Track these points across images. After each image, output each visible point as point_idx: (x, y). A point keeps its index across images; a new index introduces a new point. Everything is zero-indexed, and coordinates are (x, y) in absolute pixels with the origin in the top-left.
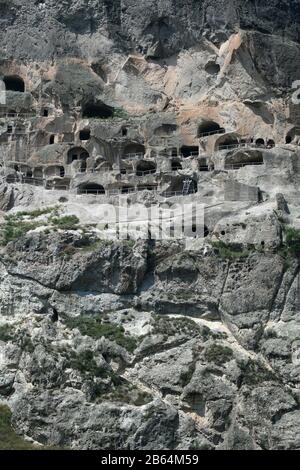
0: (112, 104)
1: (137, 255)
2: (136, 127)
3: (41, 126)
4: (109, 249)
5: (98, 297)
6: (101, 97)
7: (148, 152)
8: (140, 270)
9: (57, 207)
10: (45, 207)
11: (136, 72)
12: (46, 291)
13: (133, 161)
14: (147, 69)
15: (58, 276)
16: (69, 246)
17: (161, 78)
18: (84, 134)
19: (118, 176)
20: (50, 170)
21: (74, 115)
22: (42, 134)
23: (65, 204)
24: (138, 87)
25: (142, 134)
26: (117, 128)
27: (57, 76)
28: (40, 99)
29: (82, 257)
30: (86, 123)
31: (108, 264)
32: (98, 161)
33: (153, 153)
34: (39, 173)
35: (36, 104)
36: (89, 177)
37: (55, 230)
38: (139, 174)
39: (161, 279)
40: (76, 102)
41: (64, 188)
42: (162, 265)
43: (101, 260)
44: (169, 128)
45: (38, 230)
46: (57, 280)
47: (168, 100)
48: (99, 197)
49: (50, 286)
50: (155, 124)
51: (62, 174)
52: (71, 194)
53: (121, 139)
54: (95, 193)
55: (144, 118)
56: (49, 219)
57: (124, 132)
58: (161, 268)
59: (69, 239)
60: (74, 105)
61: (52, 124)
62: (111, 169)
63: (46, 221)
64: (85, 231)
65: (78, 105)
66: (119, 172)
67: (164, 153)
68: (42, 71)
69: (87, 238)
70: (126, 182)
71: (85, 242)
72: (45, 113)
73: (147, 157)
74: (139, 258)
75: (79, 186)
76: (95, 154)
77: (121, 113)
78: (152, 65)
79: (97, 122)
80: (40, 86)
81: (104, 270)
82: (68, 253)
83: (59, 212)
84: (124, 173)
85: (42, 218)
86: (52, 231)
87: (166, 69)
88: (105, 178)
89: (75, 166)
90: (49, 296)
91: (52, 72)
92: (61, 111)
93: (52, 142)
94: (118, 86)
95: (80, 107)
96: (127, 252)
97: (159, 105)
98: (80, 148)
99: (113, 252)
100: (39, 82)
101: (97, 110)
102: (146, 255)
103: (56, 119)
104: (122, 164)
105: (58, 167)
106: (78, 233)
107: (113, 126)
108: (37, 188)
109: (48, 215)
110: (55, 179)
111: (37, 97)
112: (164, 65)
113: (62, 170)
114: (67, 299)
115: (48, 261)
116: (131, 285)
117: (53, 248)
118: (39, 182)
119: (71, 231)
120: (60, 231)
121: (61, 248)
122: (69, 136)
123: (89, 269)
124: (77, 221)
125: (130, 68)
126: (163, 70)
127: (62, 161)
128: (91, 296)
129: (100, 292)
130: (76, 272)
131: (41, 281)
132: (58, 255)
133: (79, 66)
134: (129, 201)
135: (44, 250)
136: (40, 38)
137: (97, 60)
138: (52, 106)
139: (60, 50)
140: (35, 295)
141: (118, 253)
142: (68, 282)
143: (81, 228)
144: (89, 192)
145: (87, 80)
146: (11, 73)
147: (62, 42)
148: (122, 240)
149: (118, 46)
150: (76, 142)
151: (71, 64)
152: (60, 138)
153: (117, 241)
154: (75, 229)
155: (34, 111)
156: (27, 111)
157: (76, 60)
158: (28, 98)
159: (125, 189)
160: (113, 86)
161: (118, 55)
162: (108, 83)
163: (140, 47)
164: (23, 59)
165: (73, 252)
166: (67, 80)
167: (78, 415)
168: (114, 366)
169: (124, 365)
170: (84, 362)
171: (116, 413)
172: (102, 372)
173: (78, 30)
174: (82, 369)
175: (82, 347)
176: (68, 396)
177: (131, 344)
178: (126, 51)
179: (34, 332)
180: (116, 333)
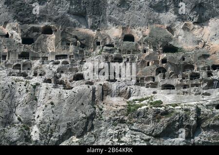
0: (177, 46)
1: (192, 119)
2: (189, 57)
3: (143, 58)
4: (178, 116)
5: (173, 140)
6: (172, 43)
7: (196, 68)
8: (194, 126)
9: (152, 96)
10: (146, 97)
11: (188, 30)
12: (148, 137)
13: (188, 73)
14: (194, 28)
15: (154, 130)
16: (158, 115)
17: (201, 32)
18: (164, 61)
19: (181, 81)
20: (148, 79)
21: (159, 52)
22: (143, 62)
23: (156, 95)
24: (190, 37)
25: (192, 60)
26: (180, 57)
27: (150, 34)
28: (142, 45)
29: (165, 120)
30: (165, 55)
31: (178, 123)
32: (171, 74)
33: (198, 69)
34: (142, 80)
35: (140, 47)
36: (167, 81)
37: (151, 108)
38: (191, 79)
39: (205, 130)
40: (159, 45)
41: (155, 87)
42: (204, 123)
43: (174, 122)
44: (205, 56)
45: (143, 108)
46: (153, 132)
47: (205, 43)
48: (172, 91)
49: (150, 135)
50: (198, 55)
51: (154, 80)
52: (159, 90)
53: (182, 63)
54: (170, 89)
55: (193, 52)
56: (148, 102)
57: (184, 59)
58: (204, 125)
59: (158, 112)
60: (158, 47)
61: (148, 56)
62: (178, 77)
63: (147, 103)
64: (166, 108)
65: (161, 47)
66: (181, 79)
67: (204, 69)
68: (143, 31)
69: (167, 111)
70: (185, 83)
71: (166, 113)
72: (145, 51)
73: (195, 71)
74: (193, 120)
75: (162, 86)
76: (169, 70)
77: (181, 50)
78: (196, 26)
79: (170, 55)
80: (142, 39)
81: (176, 127)
82: (158, 119)
83: (153, 99)
84: (184, 79)
85: (145, 102)
86: (150, 108)
87: (203, 28)
88: (175, 81)
89: (160, 76)
90: (149, 140)
91: (147, 32)
92: (152, 50)
93: (148, 65)
94: (180, 37)
95: (161, 48)
96: (187, 118)
97: (200, 46)
98: (162, 68)
99: (180, 118)
100: (141, 36)
101: (170, 49)
102: (196, 119)
103: (150, 54)
104: (183, 75)
105: (152, 77)
106: (162, 109)
107: (178, 56)
108: (142, 88)
109: (148, 100)
110: (150, 83)
111: (141, 44)
112: (202, 26)
113: (154, 78)
114: (158, 141)
115: (148, 123)
116: (189, 134)
117: (150, 116)
118: (143, 85)
119: (159, 108)
120: (154, 108)
121: (154, 116)
122: (156, 62)
123: (168, 126)
124: (162, 103)
125: (185, 28)
126: (202, 28)
127: (154, 74)
128: (170, 140)
129: (174, 138)
130: (162, 128)
131: (145, 132)
132: (153, 120)
133: (160, 28)
134: (187, 93)
135: (146, 117)
136: (141, 16)
137: (169, 25)
138: (148, 48)
139: (151, 21)
140: (142, 139)
141: (183, 118)
142: (158, 133)
143: (164, 106)
144: (167, 89)
145: (165, 35)
146: (128, 33)
147: (152, 17)
148: (184, 112)
149: (179, 18)
150: (160, 65)
151: (157, 28)
152: (152, 63)
153: (182, 112)
154: (161, 107)
155: (139, 51)
156: (136, 51)
157: (159, 25)
158: (136, 45)
159: (185, 87)
160: (177, 37)
161: (179, 22)
162: (175, 36)
163: (190, 18)
164: (133, 26)
165: (160, 118)
166: (155, 35)
173: (160, 11)
178: (183, 20)
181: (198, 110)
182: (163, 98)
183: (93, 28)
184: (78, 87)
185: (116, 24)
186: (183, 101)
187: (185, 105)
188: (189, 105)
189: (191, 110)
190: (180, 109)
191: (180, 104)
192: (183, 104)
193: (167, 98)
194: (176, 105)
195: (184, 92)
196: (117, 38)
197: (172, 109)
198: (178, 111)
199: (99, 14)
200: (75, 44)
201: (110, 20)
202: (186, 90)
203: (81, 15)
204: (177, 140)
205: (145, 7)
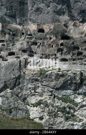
0: (70, 36)
1: (78, 79)
2: (77, 42)
3: (49, 43)
4: (69, 77)
5: (67, 91)
6: (66, 34)
8: (79, 83)
11: (76, 26)
12: (52, 90)
13: (76, 52)
15: (55, 85)
16: (58, 76)
18: (62, 45)
19: (72, 56)
20: (52, 55)
22: (50, 45)
24: (77, 30)
25: (78, 44)
26: (71, 42)
27: (54, 28)
29: (62, 80)
30: (62, 41)
31: (69, 81)
32: (66, 52)
33: (82, 49)
34: (49, 56)
35: (48, 36)
36: (63, 57)
38: (78, 55)
39: (85, 86)
40: (59, 35)
43: (67, 81)
45: (49, 72)
46: (55, 87)
48: (66, 62)
49: (53, 88)
50: (82, 41)
51: (56, 56)
53: (72, 46)
54: (65, 61)
55: (79, 39)
57: (73, 43)
58: (85, 82)
60: (58, 36)
61: (53, 42)
62: (70, 54)
63: (51, 70)
66: (72, 55)
67: (85, 49)
68: (49, 27)
69: (63, 74)
70: (74, 58)
71: (63, 76)
72: (51, 39)
73: (80, 50)
75: (61, 59)
76: (65, 50)
77: (72, 38)
78: (81, 24)
79: (65, 41)
80: (49, 31)
81: (68, 84)
84: (74, 55)
86: (53, 72)
88: (68, 57)
89: (59, 54)
90: (53, 91)
91: (52, 27)
92: (55, 38)
93: (52, 47)
94: (71, 30)
95: (60, 37)
96: (75, 78)
97: (83, 35)
98: (61, 49)
99: (71, 78)
100: (49, 30)
101: (65, 37)
102: (80, 79)
103: (54, 40)
104: (73, 53)
105: (54, 54)
106: (60, 73)
107: (70, 42)
110: (54, 58)
111: (48, 34)
113: (56, 55)
114: (58, 92)
115: (52, 81)
116: (76, 88)
117: (53, 77)
119: (58, 72)
121: (56, 77)
122: (57, 45)
123: (64, 83)
124: (60, 70)
125: (75, 25)
127: (56, 52)
128: (65, 91)
129: (67, 90)
130: (60, 84)
131: (50, 87)
132: (55, 79)
133: (60, 25)
134: (75, 63)
135: (51, 78)
136: (49, 17)
137: (65, 23)
138: (52, 37)
139: (54, 21)
140: (49, 91)
141: (72, 78)
142: (58, 87)
143: (61, 71)
144: (63, 61)
145: (62, 29)
146: (41, 28)
147: (55, 18)
148: (73, 75)
149: (71, 19)
150: (59, 47)
151: (58, 25)
152: (55, 46)
153: (72, 75)
154: (60, 72)
155: (47, 38)
156: (45, 38)
157: (59, 23)
158: (46, 35)
159: (74, 60)
160: (70, 30)
161: (71, 22)
162: (68, 30)
163: (77, 19)
164: (44, 24)
165: (59, 78)
166: (57, 29)
167: (62, 125)
168: (72, 111)
169: (75, 111)
170: (63, 110)
171: (73, 125)
172: (68, 113)
173: (60, 15)
174: (63, 112)
175: (63, 106)
176: (59, 120)
177: (77, 105)
178: (73, 20)
179: (49, 101)
180: (72, 101)
181: (81, 74)
182: (61, 66)
183: (20, 24)
184: (11, 59)
185: (34, 22)
186: (73, 68)
187: (74, 71)
188: (76, 71)
189: (77, 73)
190: (71, 73)
191: (71, 70)
192: (73, 70)
193: (64, 66)
194: (69, 71)
195: (73, 63)
196: (34, 31)
197: (66, 73)
198: (69, 74)
199: (24, 16)
200: (9, 34)
201: (30, 20)
202: (74, 62)
203: (13, 17)
204: (69, 91)
205: (51, 12)
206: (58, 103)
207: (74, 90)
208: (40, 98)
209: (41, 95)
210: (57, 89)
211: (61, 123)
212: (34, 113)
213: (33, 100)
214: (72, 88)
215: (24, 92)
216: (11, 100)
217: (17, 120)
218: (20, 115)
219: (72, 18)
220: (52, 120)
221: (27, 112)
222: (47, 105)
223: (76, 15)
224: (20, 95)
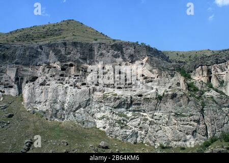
4: (123, 100)
8: (129, 104)
10: (111, 92)
11: (127, 65)
15: (114, 105)
16: (115, 99)
19: (124, 86)
23: (114, 91)
29: (118, 101)
34: (109, 85)
36: (119, 86)
37: (113, 96)
39: (134, 105)
41: (114, 88)
43: (122, 102)
45: (109, 96)
49: (112, 107)
52: (116, 89)
54: (120, 89)
58: (133, 103)
70: (126, 86)
71: (118, 99)
74: (129, 101)
78: (130, 64)
81: (122, 104)
82: (115, 101)
83: (113, 93)
85: (110, 94)
88: (122, 86)
90: (112, 109)
96: (127, 100)
106: (117, 97)
112: (133, 64)
115: (111, 102)
116: (128, 107)
117: (112, 100)
118: (109, 87)
123: (119, 104)
124: (117, 94)
128: (120, 109)
130: (117, 104)
131: (110, 106)
134: (127, 90)
136: (109, 59)
137: (120, 63)
139: (113, 62)
140: (109, 109)
141: (125, 100)
147: (113, 60)
153: (125, 98)
159: (126, 88)
163: (128, 60)
167: (118, 132)
168: (125, 122)
169: (127, 122)
170: (119, 122)
171: (126, 132)
172: (123, 124)
173: (116, 58)
174: (119, 123)
175: (119, 119)
176: (116, 128)
177: (128, 118)
178: (125, 61)
179: (109, 116)
180: (125, 116)
181: (131, 97)
183: (89, 64)
184: (84, 88)
187: (126, 95)
188: (128, 95)
189: (129, 97)
193: (119, 92)
194: (123, 95)
197: (121, 97)
198: (123, 98)
199: (92, 59)
200: (82, 71)
201: (96, 61)
203: (85, 59)
204: (123, 109)
205: (110, 56)
206: (116, 117)
207: (126, 108)
208: (103, 114)
209: (104, 112)
210: (115, 108)
211: (118, 130)
212: (100, 124)
213: (99, 115)
214: (125, 107)
215: (93, 110)
216: (84, 115)
217: (88, 129)
218: (90, 125)
219: (124, 60)
220: (112, 128)
221: (95, 123)
222: (108, 119)
223: (127, 58)
224: (90, 112)
